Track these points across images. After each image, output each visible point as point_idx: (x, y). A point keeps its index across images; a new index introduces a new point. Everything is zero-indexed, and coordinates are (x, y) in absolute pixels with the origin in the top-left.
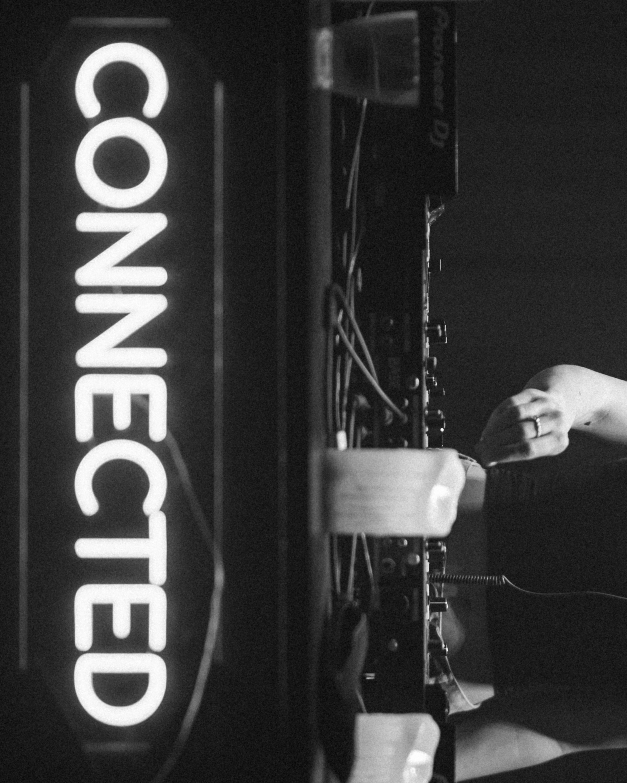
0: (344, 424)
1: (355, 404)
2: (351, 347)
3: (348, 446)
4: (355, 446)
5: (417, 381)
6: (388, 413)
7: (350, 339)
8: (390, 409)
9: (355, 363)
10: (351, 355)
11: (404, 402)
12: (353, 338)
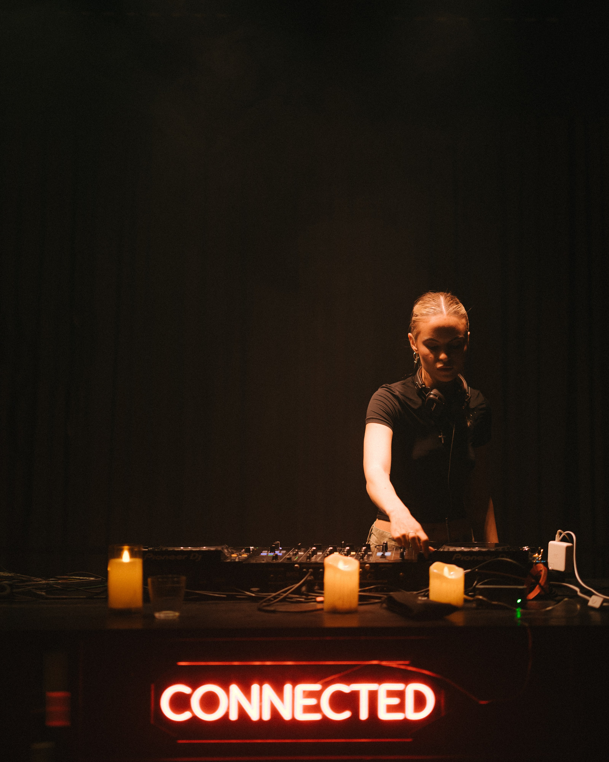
0: (314, 597)
1: (305, 592)
2: (285, 595)
3: (322, 596)
4: (323, 593)
5: (296, 565)
6: (309, 578)
7: (282, 595)
8: (307, 577)
9: (291, 593)
10: (287, 595)
11: (304, 571)
12: (282, 594)
